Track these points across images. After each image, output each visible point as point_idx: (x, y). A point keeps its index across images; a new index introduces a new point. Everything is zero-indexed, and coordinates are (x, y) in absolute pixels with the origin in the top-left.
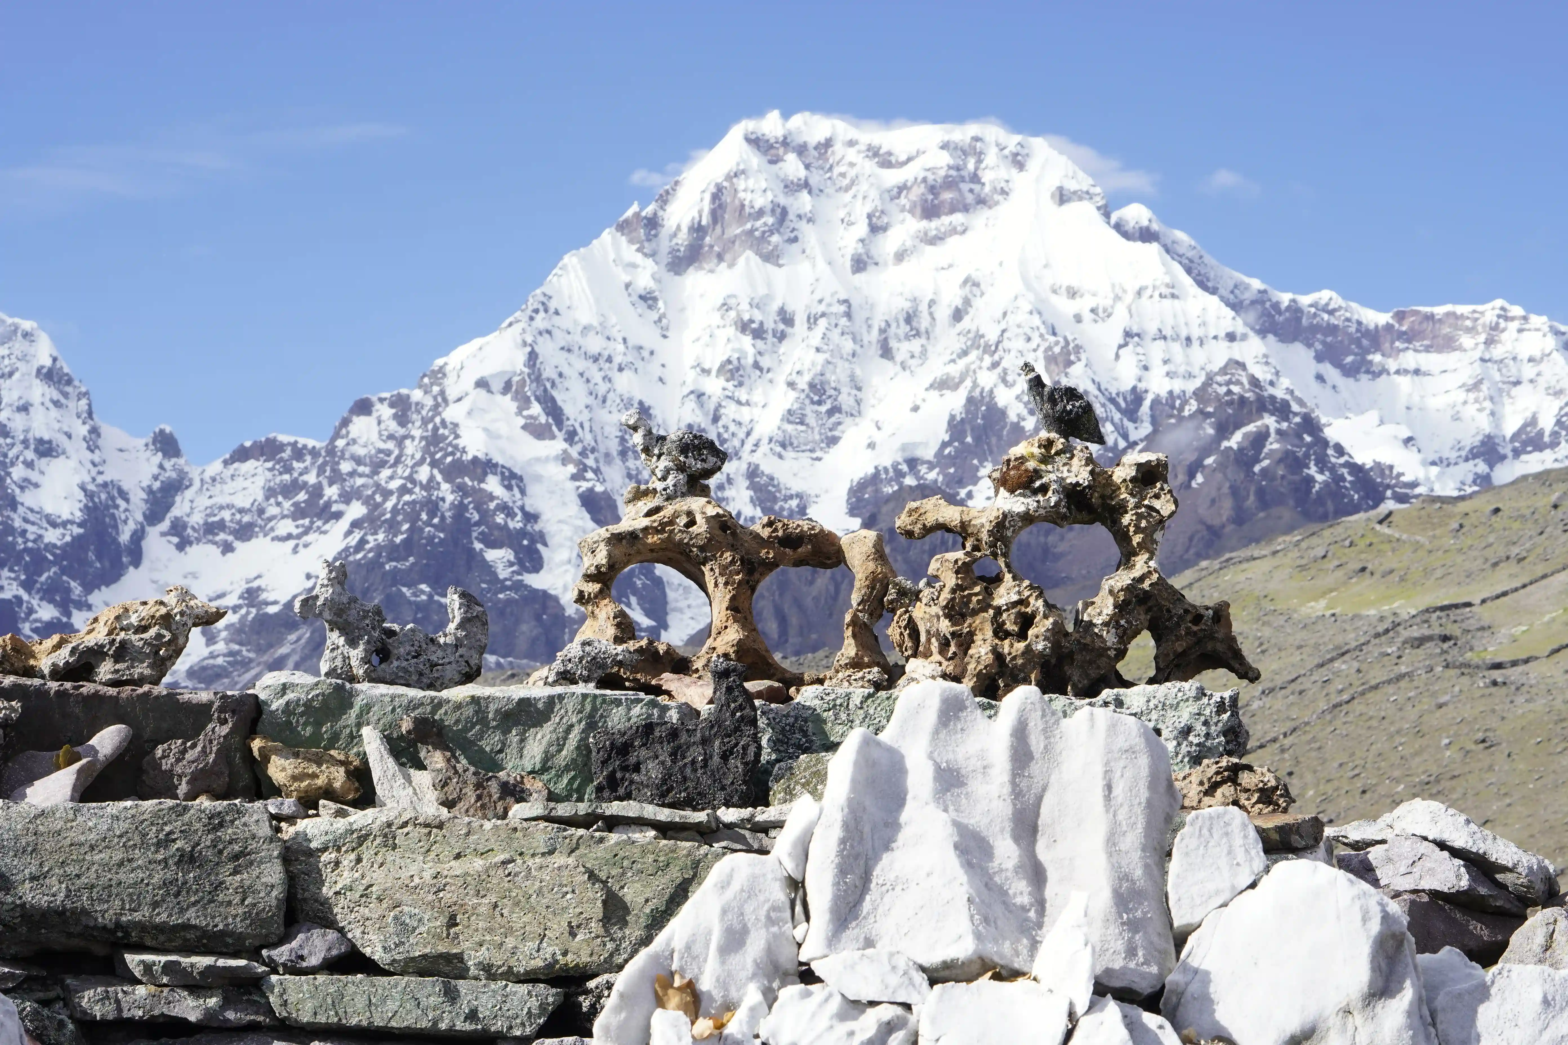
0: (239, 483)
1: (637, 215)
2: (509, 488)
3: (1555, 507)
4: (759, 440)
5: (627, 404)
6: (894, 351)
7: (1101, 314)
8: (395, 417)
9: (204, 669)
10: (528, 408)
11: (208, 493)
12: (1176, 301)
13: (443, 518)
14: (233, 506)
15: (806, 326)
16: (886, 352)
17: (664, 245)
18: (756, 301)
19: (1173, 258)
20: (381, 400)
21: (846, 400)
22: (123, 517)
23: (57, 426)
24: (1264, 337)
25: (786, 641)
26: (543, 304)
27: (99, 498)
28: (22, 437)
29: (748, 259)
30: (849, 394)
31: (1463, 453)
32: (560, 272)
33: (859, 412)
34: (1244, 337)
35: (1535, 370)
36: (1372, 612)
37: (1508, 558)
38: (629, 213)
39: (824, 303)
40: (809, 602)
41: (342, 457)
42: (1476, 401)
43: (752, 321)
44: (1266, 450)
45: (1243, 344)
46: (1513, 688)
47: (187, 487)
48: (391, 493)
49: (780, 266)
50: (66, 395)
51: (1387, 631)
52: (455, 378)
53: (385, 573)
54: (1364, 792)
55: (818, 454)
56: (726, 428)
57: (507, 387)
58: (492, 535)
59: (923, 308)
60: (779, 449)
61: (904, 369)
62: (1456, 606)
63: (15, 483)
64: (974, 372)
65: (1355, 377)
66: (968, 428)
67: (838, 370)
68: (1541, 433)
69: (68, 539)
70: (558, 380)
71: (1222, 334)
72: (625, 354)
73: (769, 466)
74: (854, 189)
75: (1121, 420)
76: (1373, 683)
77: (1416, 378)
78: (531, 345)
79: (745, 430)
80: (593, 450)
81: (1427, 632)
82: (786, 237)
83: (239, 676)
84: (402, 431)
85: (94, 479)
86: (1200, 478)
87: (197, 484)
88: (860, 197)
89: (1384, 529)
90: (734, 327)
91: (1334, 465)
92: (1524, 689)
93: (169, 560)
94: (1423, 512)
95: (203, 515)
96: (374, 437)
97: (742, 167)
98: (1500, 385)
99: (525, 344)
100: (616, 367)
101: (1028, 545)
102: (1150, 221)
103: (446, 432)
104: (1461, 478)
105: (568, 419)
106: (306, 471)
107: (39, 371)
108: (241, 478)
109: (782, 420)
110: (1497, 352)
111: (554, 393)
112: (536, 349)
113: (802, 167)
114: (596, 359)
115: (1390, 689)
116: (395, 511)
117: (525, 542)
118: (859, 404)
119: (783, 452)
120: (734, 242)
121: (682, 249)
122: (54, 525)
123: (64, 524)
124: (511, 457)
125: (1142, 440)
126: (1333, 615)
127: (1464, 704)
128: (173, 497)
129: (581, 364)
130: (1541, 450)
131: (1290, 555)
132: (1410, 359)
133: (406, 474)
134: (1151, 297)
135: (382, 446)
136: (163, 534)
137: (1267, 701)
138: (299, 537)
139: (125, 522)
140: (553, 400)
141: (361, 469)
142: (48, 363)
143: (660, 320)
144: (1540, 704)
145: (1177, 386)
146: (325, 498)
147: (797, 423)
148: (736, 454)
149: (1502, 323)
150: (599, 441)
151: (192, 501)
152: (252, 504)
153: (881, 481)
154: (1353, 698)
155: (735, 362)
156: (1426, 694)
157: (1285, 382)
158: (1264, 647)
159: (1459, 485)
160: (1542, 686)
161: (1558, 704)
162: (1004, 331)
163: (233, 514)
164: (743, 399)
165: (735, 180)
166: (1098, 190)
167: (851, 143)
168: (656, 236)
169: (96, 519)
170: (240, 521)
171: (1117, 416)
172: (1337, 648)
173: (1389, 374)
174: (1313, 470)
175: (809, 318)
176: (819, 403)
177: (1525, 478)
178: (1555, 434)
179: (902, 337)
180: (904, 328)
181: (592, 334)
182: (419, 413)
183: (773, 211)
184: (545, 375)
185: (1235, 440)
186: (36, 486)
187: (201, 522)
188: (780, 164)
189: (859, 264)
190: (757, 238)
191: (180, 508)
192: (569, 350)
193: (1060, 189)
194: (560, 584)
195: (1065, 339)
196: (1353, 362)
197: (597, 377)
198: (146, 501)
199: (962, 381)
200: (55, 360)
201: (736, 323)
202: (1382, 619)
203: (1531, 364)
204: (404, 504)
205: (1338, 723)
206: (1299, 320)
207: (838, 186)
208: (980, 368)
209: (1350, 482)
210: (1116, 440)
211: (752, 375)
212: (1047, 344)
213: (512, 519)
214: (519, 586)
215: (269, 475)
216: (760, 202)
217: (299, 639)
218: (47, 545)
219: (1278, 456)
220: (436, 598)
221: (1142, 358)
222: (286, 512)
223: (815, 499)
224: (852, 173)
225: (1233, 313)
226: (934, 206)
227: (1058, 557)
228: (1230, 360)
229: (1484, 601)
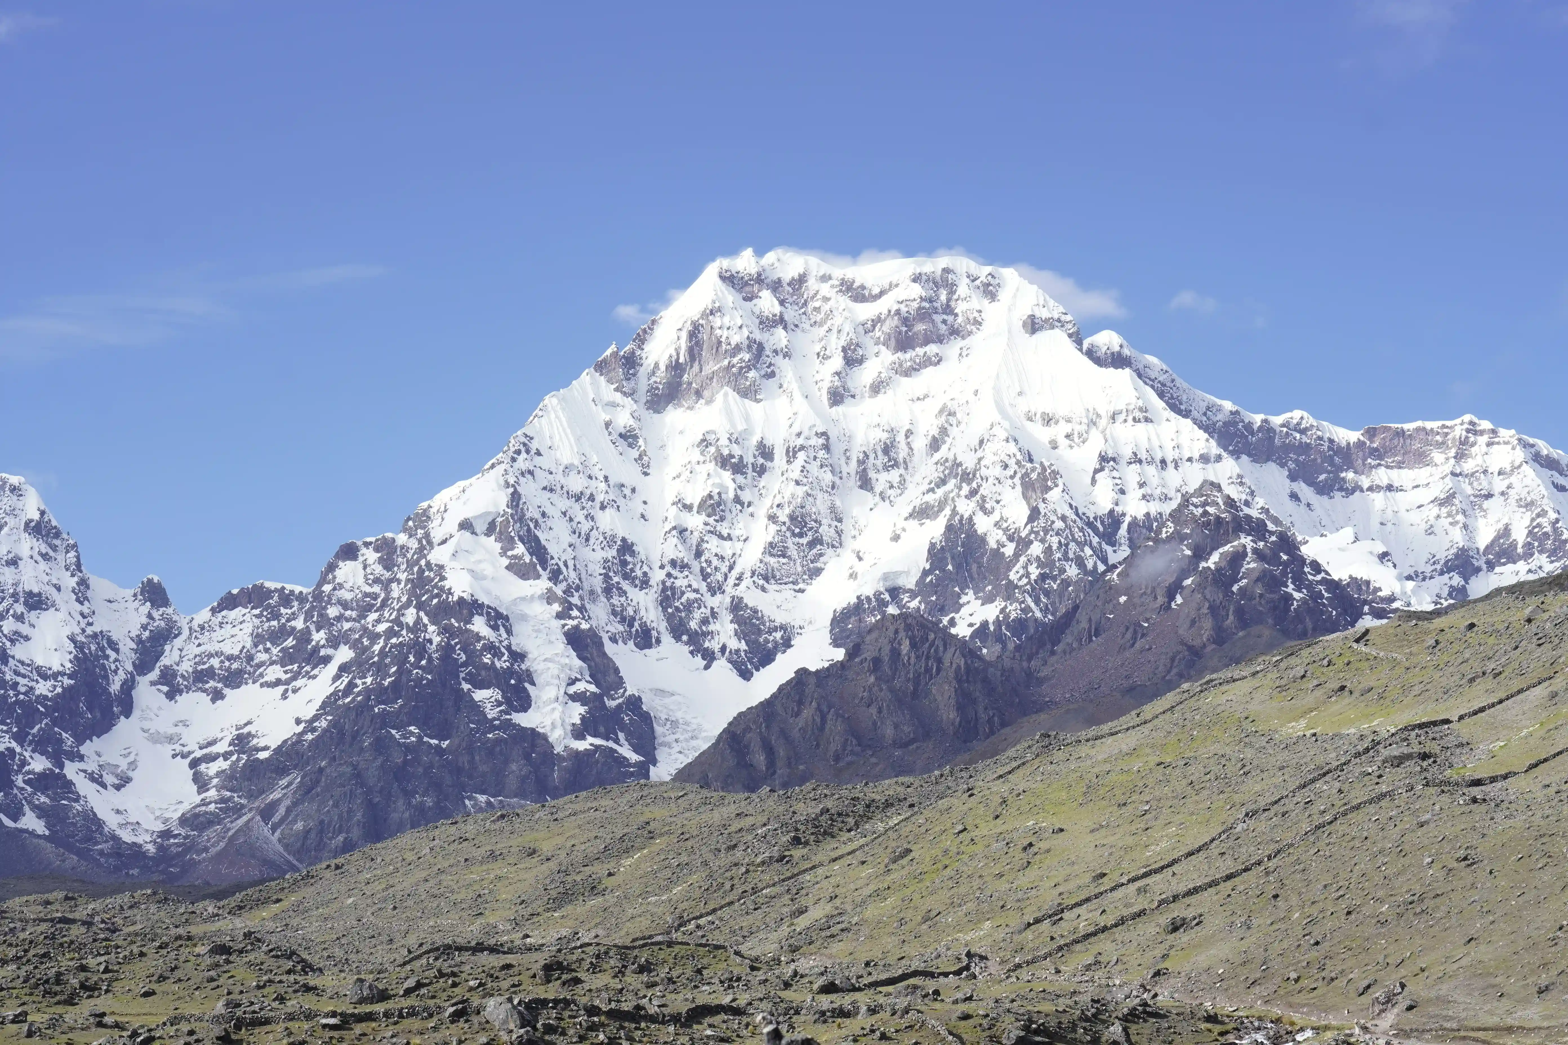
0: (228, 630)
1: (615, 354)
2: (495, 628)
3: (1529, 621)
4: (743, 574)
5: (610, 540)
6: (874, 481)
7: (1076, 439)
8: (380, 560)
9: (196, 816)
10: (512, 549)
11: (197, 642)
12: (1150, 425)
13: (430, 660)
14: (222, 652)
15: (785, 459)
16: (865, 484)
17: (643, 384)
18: (735, 436)
19: (1145, 383)
20: (367, 545)
21: (827, 532)
22: (113, 667)
23: (46, 579)
24: (1238, 458)
25: (775, 772)
26: (525, 445)
27: (89, 649)
28: (11, 591)
29: (726, 395)
30: (830, 526)
31: (1438, 567)
32: (540, 413)
33: (841, 544)
34: (1219, 458)
35: (1506, 483)
36: (1353, 731)
37: (1484, 673)
38: (608, 352)
39: (802, 437)
40: (795, 734)
41: (329, 602)
42: (1449, 515)
43: (732, 456)
44: (1243, 570)
45: (1218, 465)
46: (1493, 804)
47: (176, 636)
48: (378, 636)
49: (758, 401)
50: (54, 548)
51: (1367, 750)
52: (440, 520)
53: (374, 717)
54: (1349, 913)
55: (802, 586)
56: (709, 562)
57: (491, 529)
58: (480, 675)
59: (901, 438)
60: (761, 582)
61: (883, 499)
62: (1435, 723)
63: (5, 636)
64: (953, 499)
65: (1328, 494)
66: (948, 555)
67: (818, 502)
68: (1514, 545)
69: (59, 690)
70: (541, 520)
71: (1196, 456)
72: (607, 492)
73: (752, 598)
74: (829, 323)
75: (1100, 543)
76: (1355, 803)
77: (1388, 493)
78: (513, 486)
79: (727, 563)
80: (578, 588)
81: (1406, 750)
82: (763, 373)
83: (232, 822)
84: (387, 575)
85: (84, 631)
86: (1179, 600)
87: (186, 633)
88: (835, 330)
89: (1361, 647)
90: (713, 463)
91: (1311, 582)
92: (1504, 805)
93: (160, 708)
94: (1398, 629)
95: (192, 663)
96: (361, 581)
97: (717, 305)
98: (1472, 498)
99: (507, 485)
100: (599, 505)
101: (1012, 669)
102: (1121, 346)
103: (432, 575)
104: (1437, 591)
105: (552, 558)
106: (293, 617)
107: (27, 525)
108: (229, 626)
109: (764, 553)
110: (1468, 466)
111: (538, 533)
112: (519, 488)
113: (776, 303)
114: (578, 498)
115: (1372, 808)
116: (382, 653)
117: (513, 682)
118: (840, 536)
119: (766, 585)
120: (712, 378)
121: (661, 387)
122: (45, 677)
123: (55, 676)
124: (497, 597)
125: (1120, 563)
126: (1314, 735)
127: (1445, 822)
128: (162, 645)
129: (564, 503)
130: (1515, 562)
131: (1269, 675)
132: (1382, 476)
133: (393, 617)
134: (1125, 421)
135: (368, 589)
136: (153, 683)
137: (1251, 823)
138: (287, 682)
139: (116, 672)
140: (537, 540)
141: (348, 613)
142: (36, 516)
143: (640, 457)
144: (1519, 821)
145: (1154, 508)
146: (314, 643)
147: (779, 556)
148: (720, 588)
149: (1472, 438)
150: (584, 579)
151: (181, 650)
152: (241, 651)
153: (864, 610)
154: (1336, 819)
155: (716, 497)
156: (1407, 813)
157: (1260, 502)
158: (1246, 769)
159: (1435, 598)
160: (1522, 802)
161: (1537, 819)
162: (980, 460)
163: (222, 662)
164: (725, 533)
165: (711, 318)
166: (1069, 318)
167: (825, 278)
168: (634, 375)
169: (86, 669)
170: (229, 668)
171: (1095, 540)
172: (1318, 768)
173: (1362, 491)
174: (1290, 588)
175: (788, 451)
176: (801, 535)
177: (1498, 591)
178: (1528, 545)
179: (881, 468)
180: (882, 459)
181: (573, 474)
182: (405, 556)
183: (749, 347)
184: (528, 515)
185: (1213, 560)
186: (27, 638)
187: (190, 670)
188: (755, 301)
189: (837, 397)
190: (734, 374)
191: (169, 658)
192: (551, 490)
193: (1032, 317)
194: (548, 722)
195: (1042, 464)
196: (1326, 480)
197: (580, 516)
198: (135, 651)
199: (941, 510)
200: (43, 513)
201: (715, 459)
202: (1362, 737)
203: (1501, 477)
204: (391, 647)
205: (1321, 844)
206: (1271, 439)
207: (813, 321)
208: (959, 496)
209: (1327, 599)
210: (1095, 563)
211: (734, 509)
212: (1024, 471)
213: (499, 659)
214: (508, 725)
215: (257, 621)
216: (736, 339)
217: (290, 784)
218: (38, 697)
219: (1255, 575)
220: (426, 739)
221: (1119, 482)
222: (274, 658)
223: (799, 631)
224: (826, 307)
225: (1206, 436)
226: (907, 338)
227: (1041, 681)
228: (1205, 481)
229: (1461, 718)
